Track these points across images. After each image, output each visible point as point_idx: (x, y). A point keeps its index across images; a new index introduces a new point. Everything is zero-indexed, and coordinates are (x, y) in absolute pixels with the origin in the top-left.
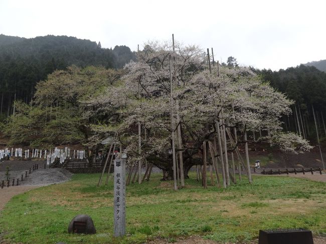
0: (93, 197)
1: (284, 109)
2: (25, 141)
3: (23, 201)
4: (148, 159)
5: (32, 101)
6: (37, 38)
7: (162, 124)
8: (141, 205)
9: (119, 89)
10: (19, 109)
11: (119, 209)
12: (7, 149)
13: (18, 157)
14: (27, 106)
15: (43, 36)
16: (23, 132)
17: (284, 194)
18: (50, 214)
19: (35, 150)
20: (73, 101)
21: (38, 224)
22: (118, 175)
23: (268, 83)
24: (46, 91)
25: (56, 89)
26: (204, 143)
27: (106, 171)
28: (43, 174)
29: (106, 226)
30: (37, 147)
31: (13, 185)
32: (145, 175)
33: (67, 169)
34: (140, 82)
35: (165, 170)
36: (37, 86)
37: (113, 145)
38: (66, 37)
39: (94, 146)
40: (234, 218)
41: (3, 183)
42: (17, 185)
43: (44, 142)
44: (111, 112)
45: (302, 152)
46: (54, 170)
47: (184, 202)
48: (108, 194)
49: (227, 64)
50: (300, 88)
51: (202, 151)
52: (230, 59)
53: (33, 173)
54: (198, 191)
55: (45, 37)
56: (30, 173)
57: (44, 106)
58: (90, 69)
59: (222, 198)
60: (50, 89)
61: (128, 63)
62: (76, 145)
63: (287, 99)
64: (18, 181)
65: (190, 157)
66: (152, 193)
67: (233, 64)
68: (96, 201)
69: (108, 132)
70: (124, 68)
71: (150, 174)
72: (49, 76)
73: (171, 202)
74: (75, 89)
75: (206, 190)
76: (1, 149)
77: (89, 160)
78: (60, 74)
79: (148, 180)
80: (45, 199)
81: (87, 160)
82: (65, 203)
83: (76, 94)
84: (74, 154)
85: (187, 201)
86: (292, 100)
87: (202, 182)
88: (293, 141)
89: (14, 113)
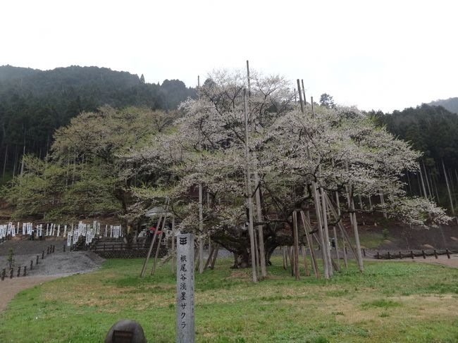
0: (135, 293)
1: (408, 164)
2: (36, 212)
3: (32, 299)
4: (212, 237)
5: (48, 155)
6: (57, 70)
7: (235, 186)
8: (209, 305)
9: (172, 137)
10: (29, 167)
11: (186, 311)
12: (10, 224)
13: (27, 235)
14: (40, 162)
15: (65, 67)
16: (34, 200)
17: (418, 288)
18: (74, 319)
19: (50, 225)
20: (106, 156)
21: (57, 333)
22: (183, 258)
23: (384, 128)
24: (68, 141)
25: (82, 138)
26: (295, 213)
27: (153, 255)
28: (63, 260)
29: (163, 337)
30: (54, 221)
31: (18, 276)
32: (209, 260)
33: (96, 252)
34: (201, 127)
35: (237, 254)
36: (56, 133)
37: (163, 218)
38: (96, 68)
39: (136, 218)
40: (358, 324)
41: (4, 273)
42: (25, 275)
43: (64, 213)
44: (160, 170)
45: (436, 226)
46: (78, 253)
47: (271, 299)
48: (156, 288)
49: (320, 104)
50: (424, 136)
51: (292, 225)
52: (324, 97)
53: (48, 258)
54: (289, 283)
55: (68, 68)
56: (43, 258)
57: (64, 162)
58: (130, 110)
59: (328, 294)
60: (73, 139)
61: (183, 101)
62: (108, 219)
63: (411, 149)
64: (25, 270)
65: (273, 234)
66: (220, 286)
67: (327, 104)
68: (141, 299)
69: (156, 198)
70: (179, 109)
71: (214, 260)
72: (73, 120)
73: (253, 300)
74: (109, 138)
75: (300, 282)
76: (2, 223)
77: (128, 240)
78: (89, 117)
79: (212, 268)
80: (66, 297)
81: (125, 240)
82: (96, 301)
83: (111, 146)
84: (106, 231)
85: (276, 298)
86: (419, 152)
87: (291, 271)
88: (423, 210)
89: (22, 173)
